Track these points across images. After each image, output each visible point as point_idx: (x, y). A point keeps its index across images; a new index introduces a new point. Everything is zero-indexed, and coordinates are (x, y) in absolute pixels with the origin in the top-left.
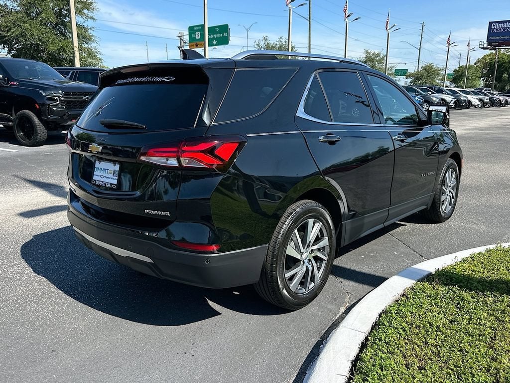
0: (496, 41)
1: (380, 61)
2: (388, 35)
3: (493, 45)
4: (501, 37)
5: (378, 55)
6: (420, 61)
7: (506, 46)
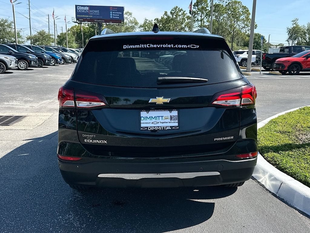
0: (81, 18)
1: (9, 26)
2: (13, 6)
3: (80, 21)
4: (84, 16)
5: (6, 21)
6: (31, 28)
7: (88, 22)
